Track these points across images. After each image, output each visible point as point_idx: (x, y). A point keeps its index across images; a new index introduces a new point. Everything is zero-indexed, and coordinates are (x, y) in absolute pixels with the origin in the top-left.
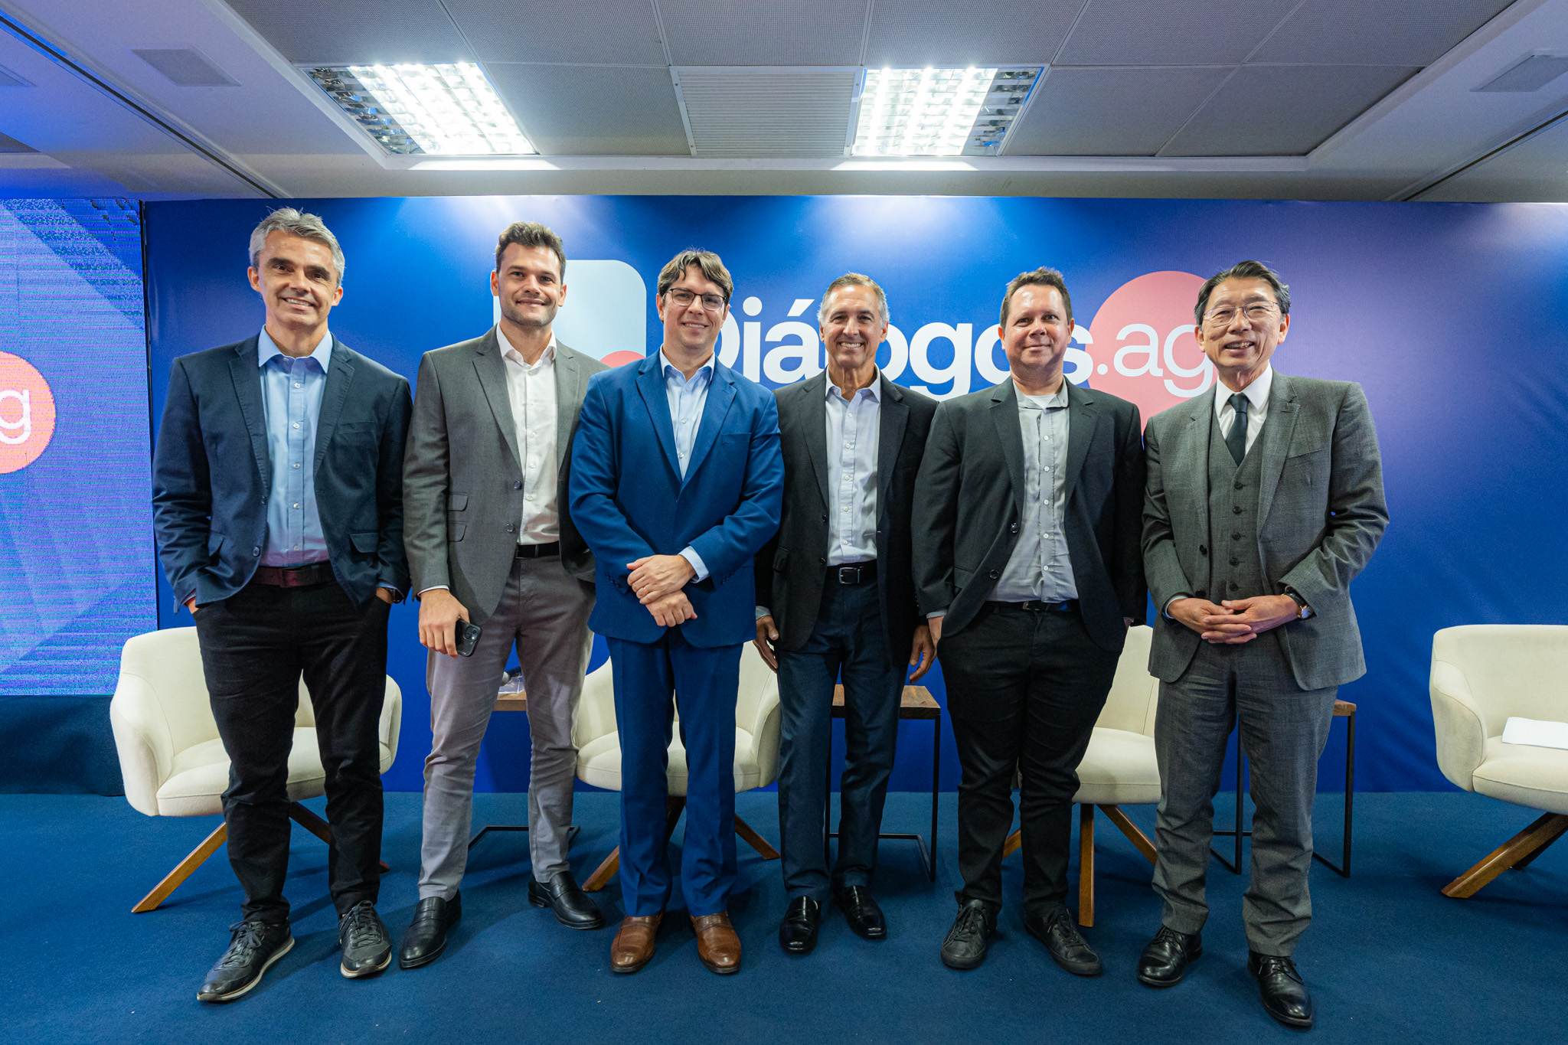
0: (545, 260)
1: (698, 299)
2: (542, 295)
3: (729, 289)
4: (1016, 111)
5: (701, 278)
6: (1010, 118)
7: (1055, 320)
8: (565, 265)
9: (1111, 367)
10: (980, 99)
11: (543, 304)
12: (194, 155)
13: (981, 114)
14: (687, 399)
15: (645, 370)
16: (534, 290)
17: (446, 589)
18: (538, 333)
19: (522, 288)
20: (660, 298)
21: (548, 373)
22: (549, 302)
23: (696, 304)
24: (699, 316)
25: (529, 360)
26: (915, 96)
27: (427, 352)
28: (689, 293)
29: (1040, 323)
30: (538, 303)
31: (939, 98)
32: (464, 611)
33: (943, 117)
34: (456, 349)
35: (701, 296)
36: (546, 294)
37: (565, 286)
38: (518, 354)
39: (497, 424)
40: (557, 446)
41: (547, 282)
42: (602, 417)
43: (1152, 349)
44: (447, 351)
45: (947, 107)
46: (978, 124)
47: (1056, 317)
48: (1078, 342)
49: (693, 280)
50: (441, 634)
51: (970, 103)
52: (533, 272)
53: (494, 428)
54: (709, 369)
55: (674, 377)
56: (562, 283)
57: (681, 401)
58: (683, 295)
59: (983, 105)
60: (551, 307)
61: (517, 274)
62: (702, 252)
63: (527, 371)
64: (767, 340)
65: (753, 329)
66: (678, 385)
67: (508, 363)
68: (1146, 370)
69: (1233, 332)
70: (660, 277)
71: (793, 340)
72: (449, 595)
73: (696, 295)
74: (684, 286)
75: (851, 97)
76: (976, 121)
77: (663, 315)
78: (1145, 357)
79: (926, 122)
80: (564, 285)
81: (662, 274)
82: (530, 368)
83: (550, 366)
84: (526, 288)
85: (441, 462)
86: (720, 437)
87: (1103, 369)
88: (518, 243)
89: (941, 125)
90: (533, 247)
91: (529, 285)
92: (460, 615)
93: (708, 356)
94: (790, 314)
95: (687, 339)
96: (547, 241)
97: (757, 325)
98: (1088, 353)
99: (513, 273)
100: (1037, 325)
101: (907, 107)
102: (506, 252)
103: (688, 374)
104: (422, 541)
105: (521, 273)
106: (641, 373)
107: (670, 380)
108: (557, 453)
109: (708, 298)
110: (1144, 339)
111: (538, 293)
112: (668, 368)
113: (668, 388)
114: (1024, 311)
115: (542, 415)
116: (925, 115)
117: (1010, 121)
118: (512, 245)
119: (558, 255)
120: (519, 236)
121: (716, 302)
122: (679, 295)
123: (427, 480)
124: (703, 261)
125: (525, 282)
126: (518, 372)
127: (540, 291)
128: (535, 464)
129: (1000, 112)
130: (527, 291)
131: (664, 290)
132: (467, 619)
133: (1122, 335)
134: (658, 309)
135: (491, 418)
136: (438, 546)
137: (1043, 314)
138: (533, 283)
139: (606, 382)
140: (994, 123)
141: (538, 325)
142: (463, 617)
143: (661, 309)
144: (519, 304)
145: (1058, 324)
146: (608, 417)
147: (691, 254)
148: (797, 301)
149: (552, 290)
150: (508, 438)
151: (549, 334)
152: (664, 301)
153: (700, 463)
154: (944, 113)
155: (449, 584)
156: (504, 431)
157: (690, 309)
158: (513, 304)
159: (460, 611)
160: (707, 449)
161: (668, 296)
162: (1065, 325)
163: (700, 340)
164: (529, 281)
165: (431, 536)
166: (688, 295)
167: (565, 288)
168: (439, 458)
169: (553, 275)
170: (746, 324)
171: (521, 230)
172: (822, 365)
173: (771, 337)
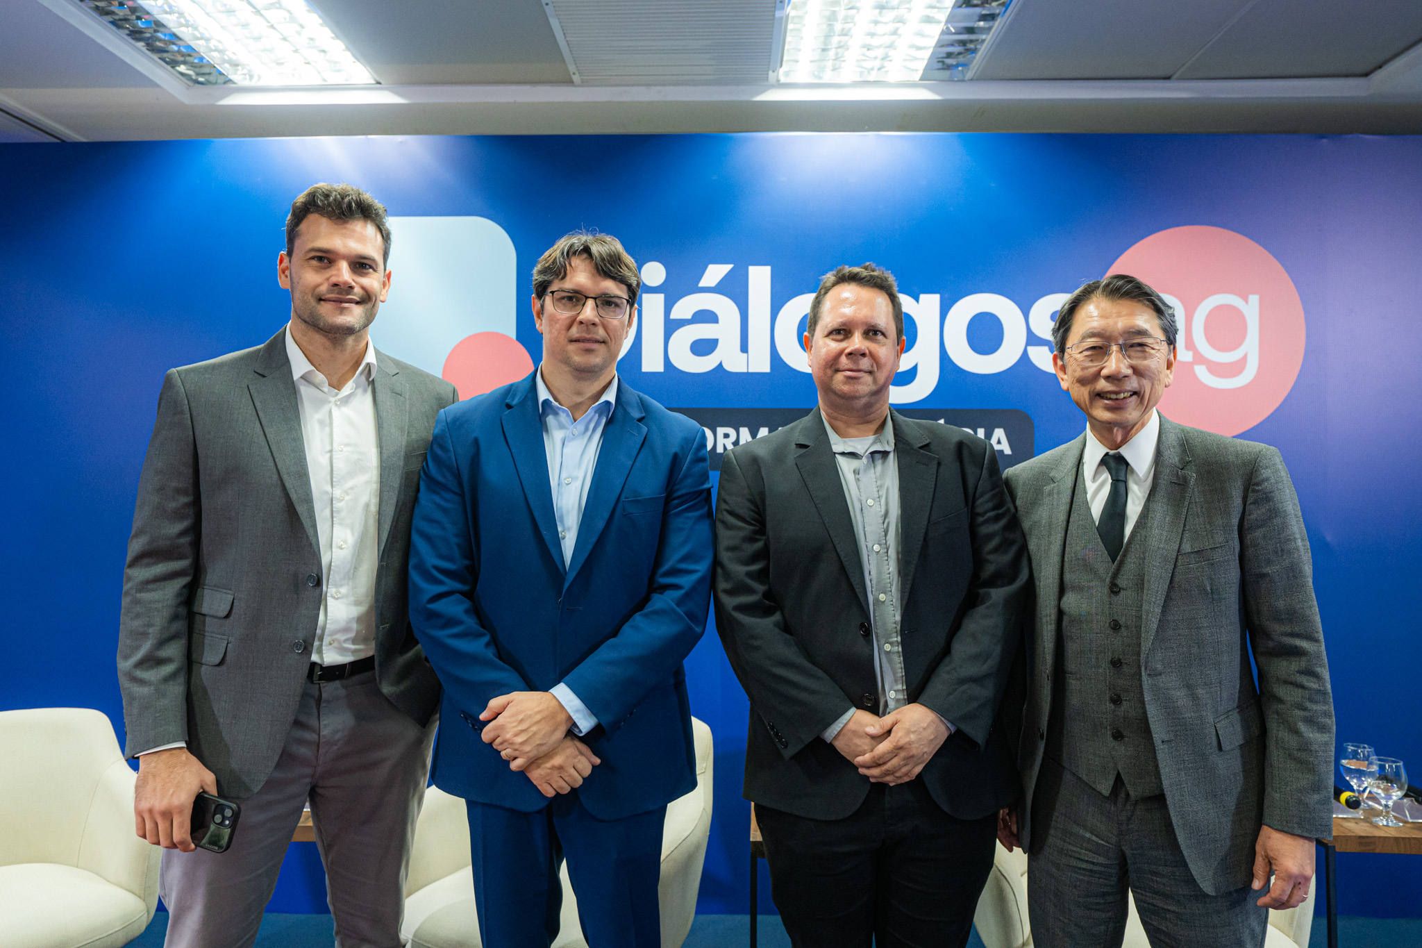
0: (362, 239)
1: (590, 303)
2: (357, 290)
3: (634, 285)
4: (990, 29)
5: (593, 275)
6: (984, 37)
7: (880, 337)
8: (390, 244)
10: (942, 16)
11: (357, 303)
13: (943, 33)
14: (574, 448)
15: (514, 402)
16: (345, 283)
17: (183, 748)
18: (350, 341)
19: (328, 279)
20: (536, 301)
21: (364, 403)
22: (367, 298)
23: (589, 311)
24: (591, 327)
25: (337, 385)
26: (858, 13)
27: (174, 370)
28: (577, 295)
29: (860, 338)
30: (350, 301)
31: (889, 15)
32: (209, 778)
33: (894, 37)
34: (221, 365)
35: (595, 298)
36: (363, 288)
37: (390, 273)
38: (320, 377)
39: (283, 485)
40: (379, 514)
41: (365, 271)
42: (448, 475)
44: (206, 368)
45: (900, 25)
46: (940, 44)
47: (883, 334)
49: (580, 276)
50: (168, 824)
51: (929, 20)
52: (344, 257)
53: (279, 491)
54: (608, 403)
55: (556, 414)
56: (385, 270)
57: (564, 451)
58: (570, 299)
59: (947, 22)
60: (369, 306)
61: (320, 259)
62: (594, 235)
63: (333, 399)
64: (672, 317)
65: (654, 303)
66: (562, 427)
67: (305, 390)
69: (1108, 378)
70: (535, 270)
71: (706, 317)
72: (186, 756)
73: (587, 298)
74: (568, 284)
75: (774, 11)
76: (938, 41)
77: (541, 325)
79: (875, 42)
80: (387, 272)
81: (539, 267)
82: (337, 395)
83: (365, 391)
84: (334, 280)
85: (185, 540)
86: (620, 505)
88: (322, 215)
89: (891, 46)
90: (345, 222)
91: (337, 276)
92: (202, 787)
93: (607, 380)
94: (702, 284)
95: (578, 359)
96: (364, 211)
99: (313, 258)
100: (857, 342)
101: (847, 26)
102: (303, 227)
103: (576, 410)
104: (148, 669)
105: (325, 259)
106: (509, 406)
107: (550, 420)
108: (379, 523)
109: (606, 301)
111: (351, 288)
112: (546, 402)
113: (547, 431)
114: (840, 320)
115: (357, 467)
116: (872, 35)
117: (983, 41)
118: (313, 217)
119: (381, 231)
120: (324, 204)
121: (617, 305)
122: (563, 298)
123: (160, 568)
124: (595, 249)
125: (332, 272)
126: (320, 403)
127: (353, 284)
128: (345, 542)
129: (971, 30)
130: (336, 285)
131: (542, 290)
132: (213, 790)
134: (535, 317)
135: (275, 476)
136: (172, 676)
137: (865, 328)
138: (344, 273)
139: (457, 424)
140: (963, 43)
141: (349, 331)
142: (207, 789)
143: (539, 317)
144: (322, 302)
145: (884, 345)
146: (457, 475)
147: (577, 240)
148: (711, 268)
149: (371, 281)
150: (301, 509)
151: (363, 344)
152: (542, 306)
153: (590, 547)
154: (895, 33)
155: (187, 739)
156: (294, 497)
157: (581, 317)
158: (313, 302)
159: (202, 781)
160: (601, 525)
161: (548, 300)
162: (894, 345)
163: (596, 360)
164: (339, 270)
165: (161, 662)
166: (576, 298)
167: (389, 276)
168: (182, 534)
169: (374, 260)
170: (646, 297)
171: (327, 196)
172: (744, 348)
173: (676, 314)
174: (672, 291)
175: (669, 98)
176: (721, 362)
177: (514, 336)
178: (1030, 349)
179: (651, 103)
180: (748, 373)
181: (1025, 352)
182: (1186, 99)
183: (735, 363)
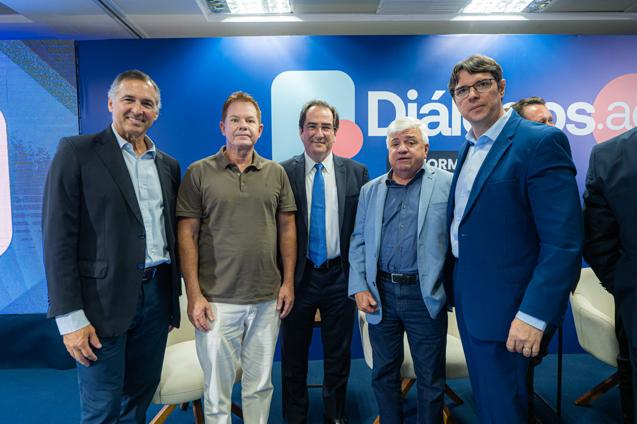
9: (605, 125)
12: (107, 16)
43: (627, 115)
48: (587, 112)
64: (421, 112)
65: (413, 107)
68: (624, 126)
71: (434, 113)
73: (469, 87)
78: (623, 119)
87: (600, 126)
94: (433, 99)
97: (416, 104)
98: (592, 117)
110: (622, 110)
133: (610, 108)
148: (437, 92)
170: (410, 105)
172: (450, 126)
173: (422, 111)
174: (420, 102)
175: (415, 20)
176: (441, 132)
177: (354, 122)
178: (567, 125)
179: (406, 21)
180: (452, 136)
181: (565, 126)
182: (628, 20)
183: (446, 132)
